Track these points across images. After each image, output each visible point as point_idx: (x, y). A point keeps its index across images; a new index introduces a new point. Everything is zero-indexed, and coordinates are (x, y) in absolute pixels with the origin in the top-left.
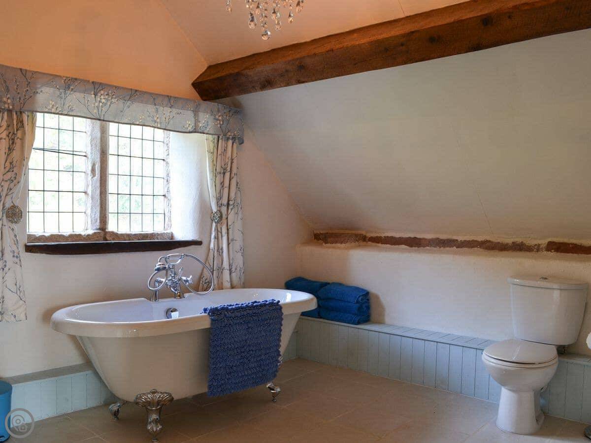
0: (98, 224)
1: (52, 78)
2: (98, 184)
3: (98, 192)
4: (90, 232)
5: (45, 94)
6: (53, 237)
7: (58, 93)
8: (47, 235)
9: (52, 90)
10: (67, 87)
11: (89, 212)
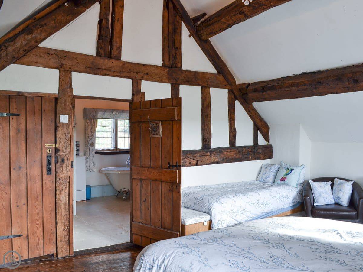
0: (115, 146)
1: (101, 110)
2: (115, 135)
3: (115, 137)
4: (113, 149)
5: (100, 114)
6: (102, 150)
7: (103, 113)
8: (101, 149)
9: (101, 113)
10: (105, 112)
11: (112, 143)
